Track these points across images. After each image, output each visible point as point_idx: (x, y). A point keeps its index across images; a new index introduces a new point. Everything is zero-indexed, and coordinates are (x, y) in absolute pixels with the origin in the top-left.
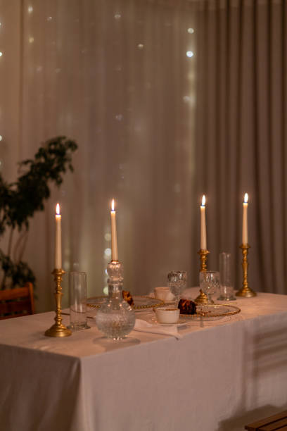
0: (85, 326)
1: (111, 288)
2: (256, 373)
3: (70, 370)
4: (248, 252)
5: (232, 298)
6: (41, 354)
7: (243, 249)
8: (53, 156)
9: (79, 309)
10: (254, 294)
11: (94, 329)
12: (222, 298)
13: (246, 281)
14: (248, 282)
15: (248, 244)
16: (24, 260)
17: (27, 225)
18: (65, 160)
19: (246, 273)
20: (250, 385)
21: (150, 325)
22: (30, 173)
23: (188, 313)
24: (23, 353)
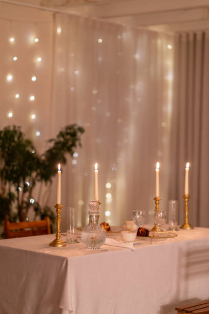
0: (76, 241)
1: (91, 217)
2: (187, 277)
3: (61, 265)
4: (188, 200)
5: (176, 230)
6: (44, 255)
7: (185, 198)
8: (68, 137)
9: (72, 231)
10: (192, 227)
11: (81, 244)
12: (170, 229)
13: (187, 219)
14: (188, 219)
15: (188, 195)
16: (49, 205)
17: (51, 182)
18: (76, 140)
19: (187, 214)
20: (183, 284)
21: (116, 242)
22: (54, 148)
23: (143, 236)
24: (34, 255)
